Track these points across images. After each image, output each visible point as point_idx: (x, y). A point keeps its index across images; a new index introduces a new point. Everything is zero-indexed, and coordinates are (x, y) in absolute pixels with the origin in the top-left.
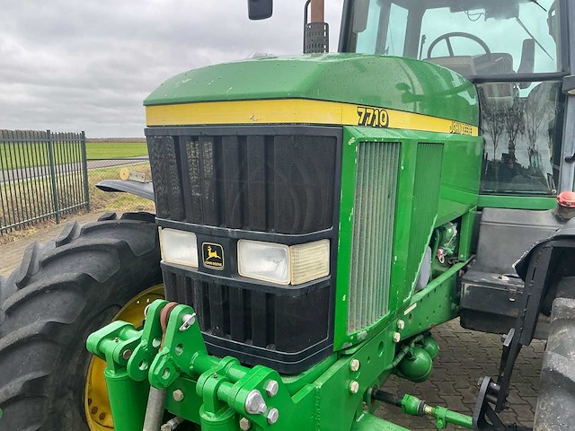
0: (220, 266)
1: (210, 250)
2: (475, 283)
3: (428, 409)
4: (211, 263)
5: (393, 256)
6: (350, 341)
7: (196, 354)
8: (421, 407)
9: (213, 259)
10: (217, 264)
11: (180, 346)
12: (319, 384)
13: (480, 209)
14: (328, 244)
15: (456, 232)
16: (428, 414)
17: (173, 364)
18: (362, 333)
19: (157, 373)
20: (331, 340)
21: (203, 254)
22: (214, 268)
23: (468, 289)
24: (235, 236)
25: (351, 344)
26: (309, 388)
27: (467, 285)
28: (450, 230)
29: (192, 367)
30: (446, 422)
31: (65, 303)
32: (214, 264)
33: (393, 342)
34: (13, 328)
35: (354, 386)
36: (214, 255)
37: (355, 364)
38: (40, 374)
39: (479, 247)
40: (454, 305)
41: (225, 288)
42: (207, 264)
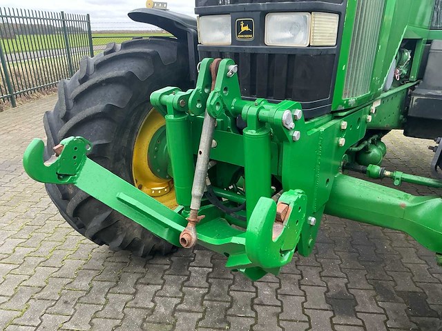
0: (250, 37)
1: (242, 25)
2: (423, 96)
3: (387, 173)
4: (242, 36)
5: (378, 44)
6: (343, 105)
7: (235, 100)
8: (382, 172)
9: (245, 33)
10: (248, 36)
11: (226, 89)
12: (322, 129)
13: (429, 42)
14: (338, 18)
15: (410, 57)
16: (387, 177)
17: (222, 101)
18: (352, 100)
19: (212, 104)
20: (331, 101)
21: (236, 29)
22: (245, 40)
23: (416, 101)
24: (266, 8)
25: (343, 108)
26: (316, 130)
27: (415, 98)
28: (406, 54)
29: (233, 108)
30: (402, 181)
31: (117, 92)
32: (246, 36)
33: (366, 122)
34: (80, 110)
35: (342, 141)
36: (246, 28)
37: (344, 124)
38: (104, 142)
39: (427, 70)
40: (402, 116)
41: (253, 56)
42: (239, 37)
